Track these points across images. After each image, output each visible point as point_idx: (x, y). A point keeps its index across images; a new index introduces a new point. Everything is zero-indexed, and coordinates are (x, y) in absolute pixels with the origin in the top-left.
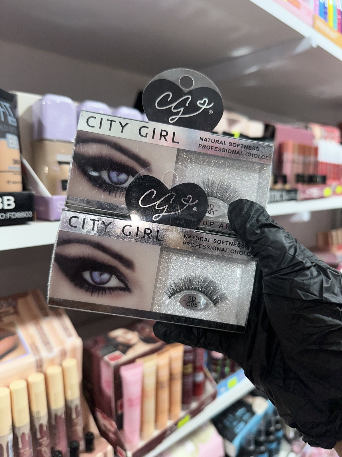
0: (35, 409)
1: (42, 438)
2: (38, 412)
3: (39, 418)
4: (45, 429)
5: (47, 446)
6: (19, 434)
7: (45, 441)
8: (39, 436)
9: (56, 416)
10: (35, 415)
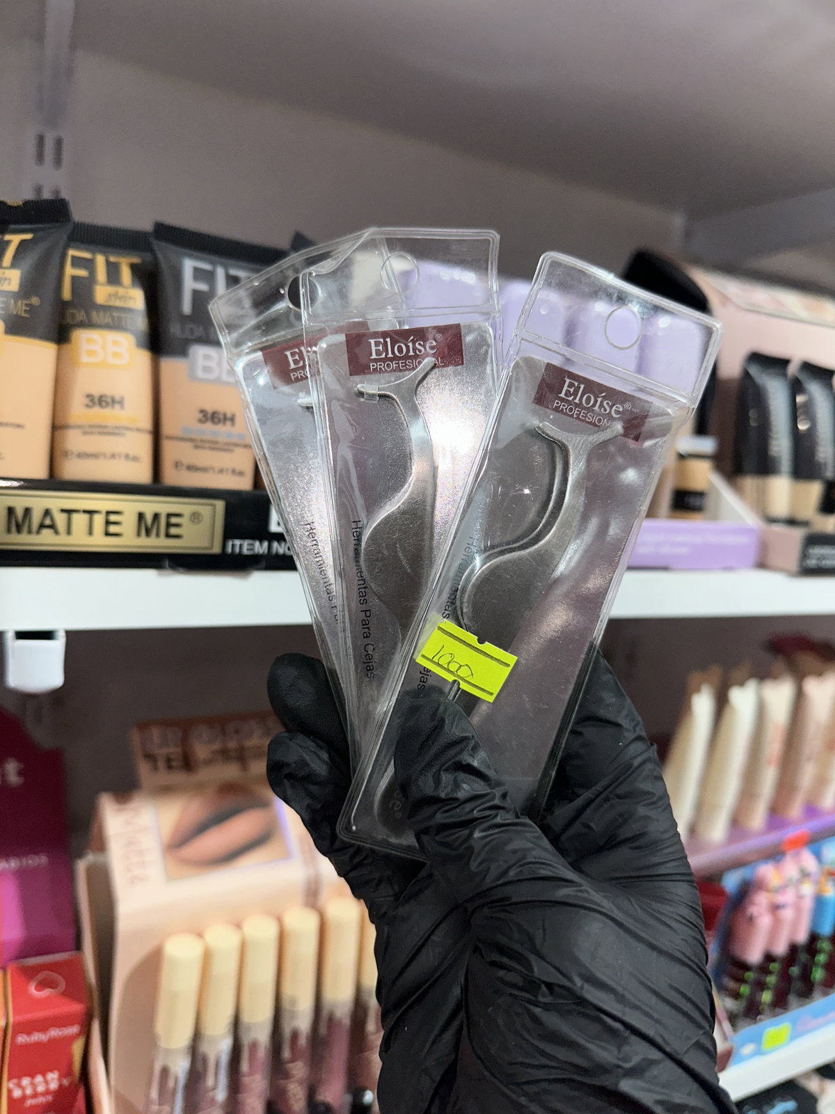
0: (287, 991)
1: (293, 1060)
2: (294, 1001)
3: (293, 1015)
4: (303, 1041)
5: (300, 1083)
6: (246, 1041)
7: (299, 1070)
8: (286, 1054)
9: (331, 1019)
10: (286, 1004)
